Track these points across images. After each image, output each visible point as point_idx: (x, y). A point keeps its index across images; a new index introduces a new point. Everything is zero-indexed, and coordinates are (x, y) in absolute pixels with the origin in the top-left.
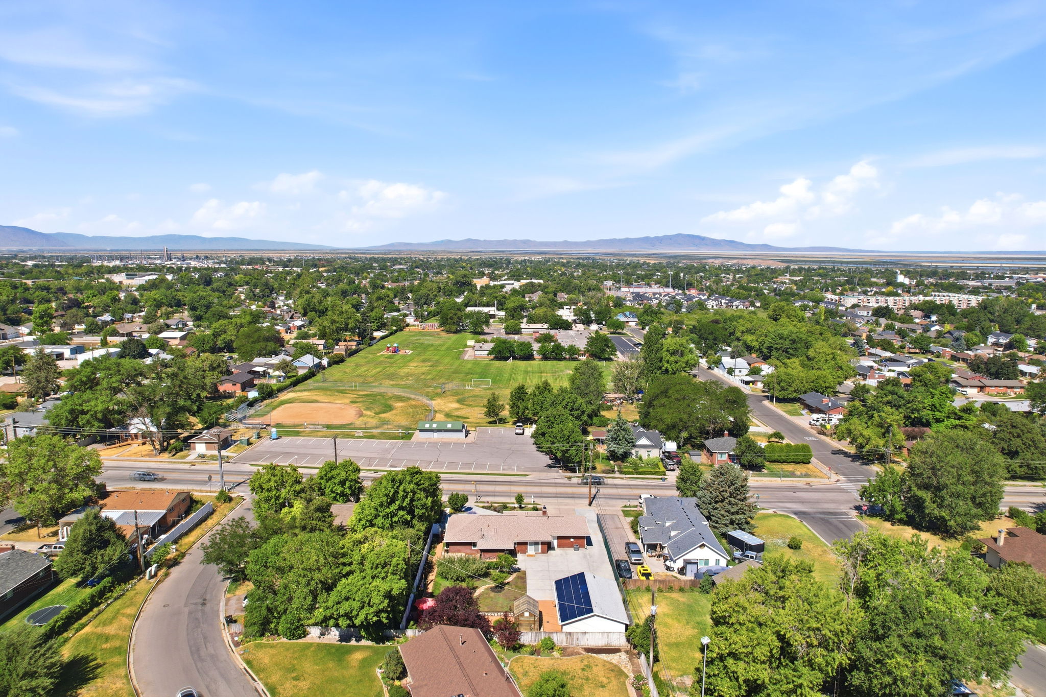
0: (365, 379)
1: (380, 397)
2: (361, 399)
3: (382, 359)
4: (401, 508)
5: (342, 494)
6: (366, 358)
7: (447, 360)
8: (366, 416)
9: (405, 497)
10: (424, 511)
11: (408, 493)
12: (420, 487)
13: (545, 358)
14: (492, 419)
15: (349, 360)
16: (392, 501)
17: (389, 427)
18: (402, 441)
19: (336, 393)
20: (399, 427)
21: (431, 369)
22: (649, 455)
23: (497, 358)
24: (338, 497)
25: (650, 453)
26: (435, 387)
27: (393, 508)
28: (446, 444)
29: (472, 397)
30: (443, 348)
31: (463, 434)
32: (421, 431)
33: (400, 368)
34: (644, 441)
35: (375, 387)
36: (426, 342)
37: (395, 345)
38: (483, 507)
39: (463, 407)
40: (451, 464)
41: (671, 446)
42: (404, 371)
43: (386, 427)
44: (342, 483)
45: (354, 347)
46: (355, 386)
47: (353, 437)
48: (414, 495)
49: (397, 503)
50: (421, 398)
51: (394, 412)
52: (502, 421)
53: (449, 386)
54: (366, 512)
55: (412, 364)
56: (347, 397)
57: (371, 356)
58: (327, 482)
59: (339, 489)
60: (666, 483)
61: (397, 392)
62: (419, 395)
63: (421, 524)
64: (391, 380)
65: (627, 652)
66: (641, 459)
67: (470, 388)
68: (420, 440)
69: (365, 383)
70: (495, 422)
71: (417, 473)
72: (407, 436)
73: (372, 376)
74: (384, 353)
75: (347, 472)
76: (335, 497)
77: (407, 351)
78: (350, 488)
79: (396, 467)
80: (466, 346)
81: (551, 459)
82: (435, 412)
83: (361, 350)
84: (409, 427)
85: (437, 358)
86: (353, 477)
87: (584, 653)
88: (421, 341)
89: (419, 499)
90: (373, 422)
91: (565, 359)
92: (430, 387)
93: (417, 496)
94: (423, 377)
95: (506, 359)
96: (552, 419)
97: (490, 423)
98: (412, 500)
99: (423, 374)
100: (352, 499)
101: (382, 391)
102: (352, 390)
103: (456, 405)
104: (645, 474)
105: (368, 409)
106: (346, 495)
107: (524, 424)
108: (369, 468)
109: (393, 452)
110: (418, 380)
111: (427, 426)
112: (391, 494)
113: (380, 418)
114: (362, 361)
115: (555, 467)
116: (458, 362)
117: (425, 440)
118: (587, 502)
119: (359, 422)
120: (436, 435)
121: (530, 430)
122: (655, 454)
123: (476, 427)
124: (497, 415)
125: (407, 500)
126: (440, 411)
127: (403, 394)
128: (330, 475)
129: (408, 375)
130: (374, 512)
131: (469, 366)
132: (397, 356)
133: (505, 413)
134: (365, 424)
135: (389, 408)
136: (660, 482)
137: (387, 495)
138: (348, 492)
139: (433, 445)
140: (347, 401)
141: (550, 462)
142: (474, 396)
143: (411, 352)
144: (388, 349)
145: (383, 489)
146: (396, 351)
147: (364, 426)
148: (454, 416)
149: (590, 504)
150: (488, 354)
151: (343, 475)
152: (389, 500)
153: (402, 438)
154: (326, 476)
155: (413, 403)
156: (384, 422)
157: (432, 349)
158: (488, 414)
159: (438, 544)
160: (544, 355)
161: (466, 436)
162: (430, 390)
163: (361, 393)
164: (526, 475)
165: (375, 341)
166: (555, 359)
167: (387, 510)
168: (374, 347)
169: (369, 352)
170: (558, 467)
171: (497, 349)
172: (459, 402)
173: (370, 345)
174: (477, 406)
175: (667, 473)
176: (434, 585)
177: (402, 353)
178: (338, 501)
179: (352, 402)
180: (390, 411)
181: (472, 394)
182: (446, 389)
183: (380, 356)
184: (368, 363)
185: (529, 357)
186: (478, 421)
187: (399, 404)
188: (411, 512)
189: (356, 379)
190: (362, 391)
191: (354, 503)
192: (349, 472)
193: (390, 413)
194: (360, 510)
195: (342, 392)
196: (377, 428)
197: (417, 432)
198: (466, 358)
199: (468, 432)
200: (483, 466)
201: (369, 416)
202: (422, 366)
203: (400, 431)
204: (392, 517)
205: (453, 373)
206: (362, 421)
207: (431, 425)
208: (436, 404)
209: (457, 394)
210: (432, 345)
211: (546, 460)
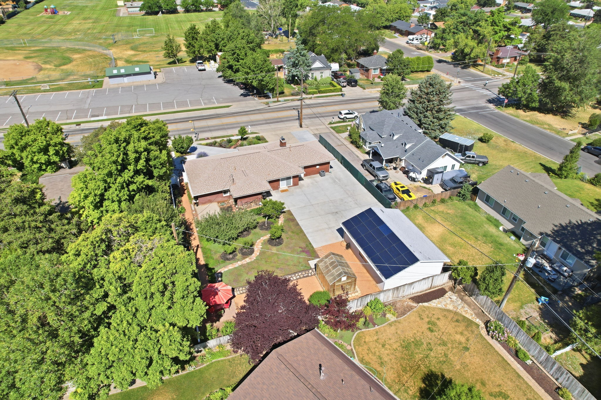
0: (33, 37)
1: (54, 51)
2: (36, 54)
3: (43, 19)
4: (137, 172)
5: (49, 163)
6: (27, 19)
7: (105, 18)
8: (46, 69)
9: (137, 160)
10: (164, 169)
11: (141, 153)
12: (150, 141)
13: (187, 11)
14: (171, 60)
15: (9, 21)
16: (124, 167)
17: (75, 77)
18: (95, 90)
19: (6, 51)
20: (86, 76)
21: (94, 24)
22: (322, 76)
23: (147, 14)
24: (44, 167)
25: (323, 74)
26: (105, 39)
27: (127, 175)
28: (138, 87)
29: (142, 44)
30: (98, 8)
31: (152, 75)
32: (110, 77)
33: (65, 25)
34: (317, 64)
35: (45, 42)
36: (80, 5)
37: (52, 6)
38: (207, 145)
39: (138, 53)
40: (153, 106)
41: (335, 67)
42: (69, 28)
43: (72, 77)
44: (45, 150)
45: (11, 10)
46: (25, 43)
47: (39, 91)
48: (148, 153)
49: (131, 167)
50: (96, 49)
51: (74, 63)
52: (180, 61)
53: (118, 37)
54: (91, 185)
55: (75, 22)
56: (19, 54)
57: (32, 17)
58: (22, 151)
59: (43, 158)
60: (345, 98)
61: (69, 45)
62: (94, 46)
63: (164, 183)
64: (60, 36)
65: (453, 289)
66: (316, 80)
67: (137, 37)
68: (112, 86)
69: (33, 40)
70: (174, 63)
71: (141, 125)
72: (98, 84)
73: (39, 34)
74: (44, 14)
75: (45, 136)
76: (41, 167)
77: (66, 12)
78: (57, 153)
79: (98, 116)
80: (117, 6)
81: (241, 89)
82: (115, 59)
83: (19, 12)
84: (95, 75)
85: (95, 16)
86: (56, 139)
87: (415, 305)
88: (75, 4)
89: (156, 158)
90: (56, 74)
91: (202, 11)
92: (100, 39)
93: (152, 154)
94: (89, 31)
95: (157, 13)
96: (238, 51)
97: (170, 63)
98: (148, 160)
99: (89, 29)
100: (63, 165)
101: (54, 46)
102: (23, 47)
103: (132, 52)
104: (326, 93)
105: (46, 63)
106: (54, 163)
107: (204, 61)
108: (68, 121)
109: (89, 101)
110: (85, 34)
111: (115, 72)
112: (120, 160)
113: (62, 70)
114: (24, 22)
115: (249, 95)
116: (116, 20)
117: (116, 86)
118: (297, 123)
119: (40, 76)
120: (126, 79)
121: (211, 66)
122: (327, 74)
123: (159, 68)
124: (175, 56)
125: (142, 162)
126: (120, 59)
127: (77, 47)
128: (22, 143)
129: (75, 31)
130: (102, 185)
131: (128, 20)
132: (57, 17)
133: (183, 54)
134: (48, 77)
135: (68, 61)
136: (341, 98)
137: (115, 162)
138: (56, 159)
139: (126, 89)
140: (21, 57)
141: (242, 91)
142: (145, 43)
143: (69, 13)
144: (46, 10)
145: (108, 156)
146: (54, 12)
147: (47, 79)
148: (135, 61)
149: (301, 126)
150: (140, 10)
151: (41, 142)
152: (119, 167)
153: (93, 87)
154: (17, 145)
155: (91, 53)
156: (68, 74)
157: (87, 9)
158: (168, 55)
159: (182, 196)
160: (186, 8)
161: (155, 77)
162: (101, 41)
163: (33, 49)
164: (228, 106)
165: (30, 5)
166: (195, 11)
167: (120, 180)
168: (31, 10)
169: (28, 14)
170: (252, 95)
171: (147, 5)
172: (132, 49)
173: (26, 8)
174: (151, 51)
175: (343, 89)
176: (204, 253)
177: (61, 13)
178: (45, 170)
179: (26, 58)
180: (70, 62)
181: (141, 42)
182: (116, 40)
183: (41, 17)
184: (30, 23)
185: (174, 11)
186: (158, 63)
187: (76, 56)
188: (149, 175)
189: (23, 37)
190: (34, 47)
191: (68, 170)
192: (48, 136)
193: (71, 64)
194: (82, 185)
195: (12, 49)
196: (62, 79)
197: (106, 79)
198: (121, 15)
199: (155, 74)
200: (185, 104)
201: (50, 69)
202: (85, 23)
203: (89, 79)
204: (128, 185)
205: (116, 26)
206: (44, 74)
207: (119, 71)
208: (113, 52)
209: (127, 43)
210: (87, 7)
211: (238, 91)
